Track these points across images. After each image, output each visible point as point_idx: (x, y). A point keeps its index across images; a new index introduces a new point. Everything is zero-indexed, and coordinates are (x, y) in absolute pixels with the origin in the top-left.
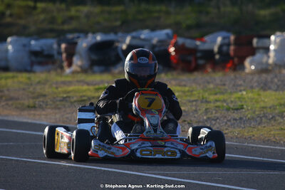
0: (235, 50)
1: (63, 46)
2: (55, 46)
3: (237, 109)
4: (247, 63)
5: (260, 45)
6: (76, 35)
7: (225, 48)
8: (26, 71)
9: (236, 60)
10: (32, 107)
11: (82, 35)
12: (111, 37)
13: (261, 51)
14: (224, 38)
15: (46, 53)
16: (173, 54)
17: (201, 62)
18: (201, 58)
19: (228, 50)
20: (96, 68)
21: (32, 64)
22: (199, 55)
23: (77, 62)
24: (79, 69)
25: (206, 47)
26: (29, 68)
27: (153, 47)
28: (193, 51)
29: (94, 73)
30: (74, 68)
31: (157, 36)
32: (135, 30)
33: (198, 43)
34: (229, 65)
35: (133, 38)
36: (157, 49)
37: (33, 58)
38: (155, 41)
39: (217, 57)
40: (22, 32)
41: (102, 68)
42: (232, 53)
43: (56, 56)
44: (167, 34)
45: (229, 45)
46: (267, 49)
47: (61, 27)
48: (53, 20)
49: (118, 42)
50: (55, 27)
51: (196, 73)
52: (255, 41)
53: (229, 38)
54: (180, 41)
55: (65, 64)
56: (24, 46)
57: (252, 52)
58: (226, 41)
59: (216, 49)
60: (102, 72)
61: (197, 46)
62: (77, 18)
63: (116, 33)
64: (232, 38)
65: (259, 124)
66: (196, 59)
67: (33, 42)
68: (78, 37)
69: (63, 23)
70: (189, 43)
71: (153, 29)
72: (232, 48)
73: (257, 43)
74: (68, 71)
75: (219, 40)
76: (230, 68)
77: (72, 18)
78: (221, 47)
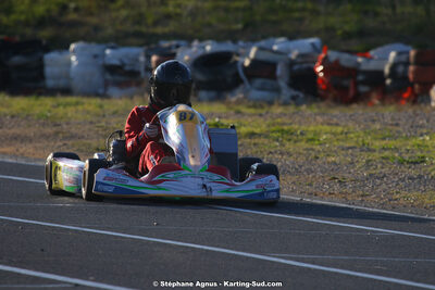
1: (154, 58)
2: (142, 59)
6: (174, 43)
7: (400, 69)
8: (97, 95)
11: (182, 43)
12: (228, 47)
14: (399, 54)
15: (127, 68)
16: (321, 75)
17: (363, 89)
18: (364, 83)
19: (406, 72)
21: (106, 84)
22: (360, 78)
26: (101, 91)
27: (291, 63)
28: (353, 72)
31: (298, 48)
32: (264, 38)
33: (360, 60)
34: (406, 95)
35: (261, 49)
36: (296, 67)
37: (108, 77)
38: (293, 56)
39: (388, 82)
40: (93, 36)
41: (213, 94)
43: (143, 74)
44: (313, 45)
45: (407, 64)
47: (152, 30)
49: (238, 55)
50: (144, 29)
51: (355, 106)
53: (408, 53)
54: (333, 55)
56: (96, 56)
58: (403, 58)
59: (387, 70)
60: (211, 100)
61: (359, 64)
63: (235, 41)
66: (357, 84)
67: (108, 52)
68: (178, 46)
70: (346, 59)
71: (291, 37)
75: (393, 55)
76: (408, 100)
78: (394, 67)
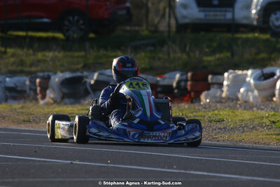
0: (191, 86)
3: (219, 121)
4: (203, 97)
5: (214, 81)
9: (192, 93)
10: (27, 121)
13: (215, 86)
20: (67, 100)
23: (50, 94)
24: (51, 101)
25: (166, 82)
29: (65, 104)
30: (47, 99)
42: (189, 88)
46: (221, 85)
48: (22, 63)
52: (210, 77)
55: (39, 96)
57: (208, 87)
62: (44, 61)
64: (189, 74)
65: (243, 132)
69: (31, 65)
72: (189, 83)
73: (212, 79)
74: (42, 102)
77: (39, 61)
